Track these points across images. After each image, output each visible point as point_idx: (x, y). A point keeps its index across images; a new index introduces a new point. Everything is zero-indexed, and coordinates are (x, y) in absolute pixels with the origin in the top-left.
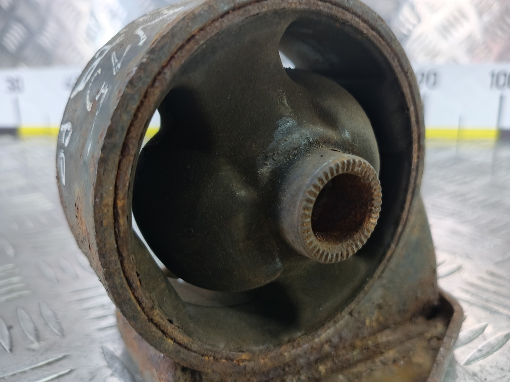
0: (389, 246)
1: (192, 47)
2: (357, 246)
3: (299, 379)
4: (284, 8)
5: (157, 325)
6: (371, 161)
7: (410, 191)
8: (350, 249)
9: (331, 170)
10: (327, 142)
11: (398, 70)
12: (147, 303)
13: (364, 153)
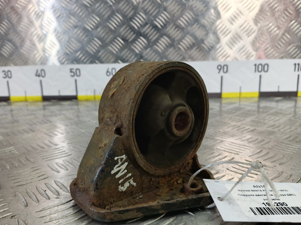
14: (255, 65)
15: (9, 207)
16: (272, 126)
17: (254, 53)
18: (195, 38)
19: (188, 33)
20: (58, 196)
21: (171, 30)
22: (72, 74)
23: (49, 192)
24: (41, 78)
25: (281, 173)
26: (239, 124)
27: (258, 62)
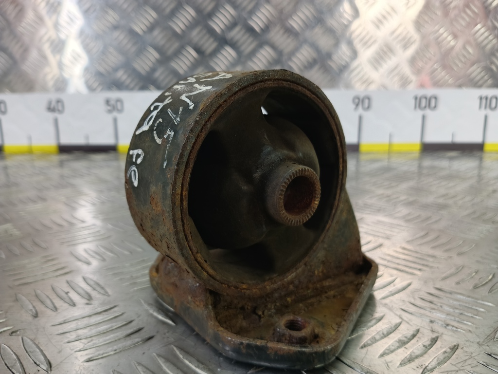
0: (327, 222)
1: (221, 110)
2: (308, 216)
3: (276, 305)
4: (266, 87)
5: (199, 263)
6: (315, 169)
7: (339, 187)
8: (304, 218)
9: (293, 173)
10: (290, 159)
11: (328, 116)
12: (194, 249)
13: (311, 164)
14: (416, 98)
15: (6, 317)
16: (443, 196)
17: (413, 78)
18: (317, 49)
19: (305, 41)
20: (89, 300)
21: (277, 36)
22: (109, 108)
23: (73, 296)
24: (56, 115)
25: (461, 267)
26: (389, 192)
27: (421, 93)
